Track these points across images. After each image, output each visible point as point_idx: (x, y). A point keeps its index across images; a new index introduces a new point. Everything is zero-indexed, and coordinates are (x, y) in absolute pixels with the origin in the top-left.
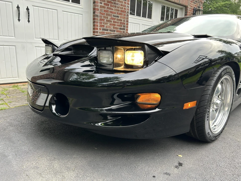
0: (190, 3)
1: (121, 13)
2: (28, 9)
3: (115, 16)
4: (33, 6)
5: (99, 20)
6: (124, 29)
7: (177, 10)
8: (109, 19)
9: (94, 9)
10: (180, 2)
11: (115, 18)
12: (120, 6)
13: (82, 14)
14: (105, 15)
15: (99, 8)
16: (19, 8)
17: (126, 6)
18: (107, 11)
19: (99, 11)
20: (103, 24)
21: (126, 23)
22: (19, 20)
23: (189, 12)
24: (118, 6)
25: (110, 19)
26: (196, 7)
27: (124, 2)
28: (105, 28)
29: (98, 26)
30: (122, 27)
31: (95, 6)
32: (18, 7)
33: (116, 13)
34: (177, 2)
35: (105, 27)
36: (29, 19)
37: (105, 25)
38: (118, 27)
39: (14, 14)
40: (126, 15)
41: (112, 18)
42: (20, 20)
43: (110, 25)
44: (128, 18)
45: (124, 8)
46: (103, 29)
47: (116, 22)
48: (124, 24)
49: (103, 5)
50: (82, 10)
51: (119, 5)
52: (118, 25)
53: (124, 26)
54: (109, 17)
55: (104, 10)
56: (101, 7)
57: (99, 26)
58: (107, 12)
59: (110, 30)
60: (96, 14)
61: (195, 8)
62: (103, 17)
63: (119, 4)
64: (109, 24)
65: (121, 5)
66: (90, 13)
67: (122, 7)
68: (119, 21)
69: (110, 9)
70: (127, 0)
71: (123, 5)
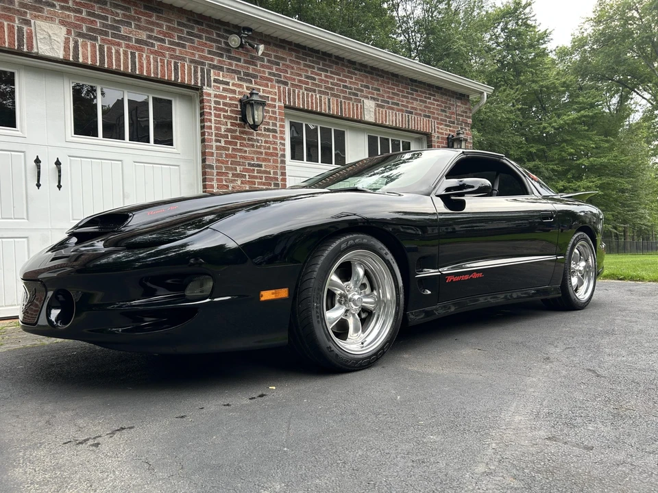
0: (436, 126)
1: (265, 158)
2: (58, 163)
3: (253, 165)
4: (69, 156)
5: (215, 174)
7: (409, 143)
8: (238, 171)
9: (204, 154)
10: (409, 125)
11: (254, 170)
12: (263, 144)
13: (178, 166)
14: (229, 163)
15: (214, 151)
16: (40, 162)
17: (279, 143)
18: (235, 156)
19: (215, 156)
20: (226, 181)
21: (281, 177)
22: (38, 185)
23: (436, 144)
24: (259, 144)
25: (242, 172)
26: (452, 134)
27: (271, 136)
28: (230, 190)
29: (213, 188)
30: (272, 187)
31: (204, 147)
32: (38, 161)
33: (255, 158)
34: (402, 126)
35: (230, 188)
36: (59, 182)
37: (231, 185)
39: (28, 174)
40: (279, 161)
41: (247, 170)
42: (40, 185)
43: (242, 183)
44: (284, 168)
45: (273, 148)
47: (255, 177)
48: (277, 179)
49: (223, 144)
50: (178, 156)
51: (260, 142)
52: (260, 183)
53: (276, 185)
54: (238, 168)
55: (226, 155)
56: (218, 148)
57: (215, 186)
58: (232, 157)
60: (207, 163)
61: (451, 136)
62: (224, 169)
63: (262, 140)
64: (239, 182)
65: (266, 142)
66: (197, 161)
67: (267, 145)
68: (264, 175)
69: (240, 150)
70: (278, 132)
71: (271, 142)
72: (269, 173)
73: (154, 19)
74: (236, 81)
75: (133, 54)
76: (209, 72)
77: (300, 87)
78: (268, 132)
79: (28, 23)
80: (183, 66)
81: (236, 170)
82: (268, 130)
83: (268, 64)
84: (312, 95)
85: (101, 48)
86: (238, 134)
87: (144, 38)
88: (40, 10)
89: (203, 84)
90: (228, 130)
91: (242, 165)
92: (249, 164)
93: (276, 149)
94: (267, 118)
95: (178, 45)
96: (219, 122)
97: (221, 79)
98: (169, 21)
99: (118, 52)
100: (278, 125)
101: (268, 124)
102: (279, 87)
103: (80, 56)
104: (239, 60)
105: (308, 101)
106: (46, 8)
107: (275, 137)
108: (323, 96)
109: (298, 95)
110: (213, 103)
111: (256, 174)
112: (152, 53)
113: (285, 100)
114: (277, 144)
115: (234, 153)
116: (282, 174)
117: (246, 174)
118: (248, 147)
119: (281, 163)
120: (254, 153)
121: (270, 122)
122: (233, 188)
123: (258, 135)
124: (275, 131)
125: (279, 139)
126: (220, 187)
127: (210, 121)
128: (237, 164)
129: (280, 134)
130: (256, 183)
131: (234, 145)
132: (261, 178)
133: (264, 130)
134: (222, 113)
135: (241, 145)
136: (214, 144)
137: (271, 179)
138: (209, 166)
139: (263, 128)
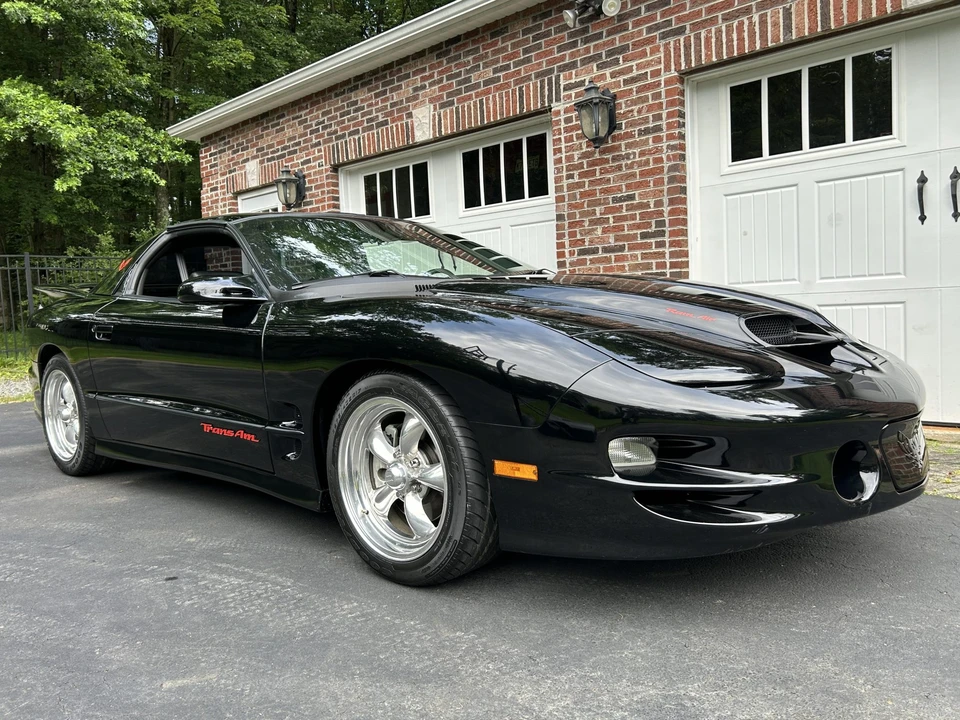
1: (641, 182)
3: (621, 200)
5: (566, 227)
6: (662, 234)
8: (598, 214)
11: (622, 207)
12: (637, 159)
14: (585, 206)
15: (565, 192)
17: (665, 148)
18: (592, 193)
19: (567, 200)
20: (581, 234)
24: (629, 162)
25: (604, 214)
27: (651, 141)
28: (587, 245)
29: (564, 247)
30: (653, 229)
33: (624, 187)
35: (587, 243)
37: (587, 238)
38: (635, 232)
40: (666, 180)
41: (609, 210)
43: (604, 232)
46: (582, 252)
47: (624, 218)
48: (661, 213)
49: (576, 179)
51: (632, 157)
52: (631, 227)
53: (661, 224)
54: (597, 209)
55: (581, 193)
56: (569, 187)
57: (567, 244)
58: (589, 195)
59: (606, 250)
62: (578, 216)
63: (634, 153)
64: (599, 231)
65: (642, 154)
67: (644, 158)
68: (637, 212)
69: (600, 182)
70: (664, 127)
71: (650, 150)
72: (647, 205)
73: (500, 45)
74: (596, 72)
75: (481, 101)
76: (558, 77)
77: (713, 21)
78: (645, 134)
79: (410, 115)
80: (528, 87)
81: (594, 213)
82: (647, 131)
83: (648, 14)
84: (741, 24)
85: (457, 108)
86: (597, 156)
87: (491, 75)
88: (415, 98)
89: (550, 101)
90: (584, 156)
91: (603, 204)
92: (615, 200)
93: (660, 160)
94: (644, 111)
95: (523, 62)
96: (570, 149)
97: (573, 81)
98: (514, 36)
99: (469, 107)
100: (664, 116)
101: (646, 120)
102: (667, 46)
103: (443, 130)
104: (599, 36)
105: (730, 41)
106: (420, 93)
107: (658, 140)
108: (769, 12)
109: (708, 40)
110: (563, 123)
111: (624, 213)
112: (497, 89)
113: (678, 64)
114: (661, 151)
115: (591, 188)
116: (672, 202)
117: (610, 216)
118: (613, 171)
119: (669, 183)
120: (622, 178)
121: (650, 115)
122: (591, 242)
123: (628, 146)
124: (658, 129)
125: (665, 140)
126: (573, 244)
127: (559, 150)
128: (597, 203)
129: (667, 130)
130: (626, 229)
131: (592, 176)
132: (633, 217)
133: (639, 135)
134: (574, 133)
135: (601, 173)
136: (565, 183)
137: (650, 215)
138: (560, 217)
139: (636, 132)
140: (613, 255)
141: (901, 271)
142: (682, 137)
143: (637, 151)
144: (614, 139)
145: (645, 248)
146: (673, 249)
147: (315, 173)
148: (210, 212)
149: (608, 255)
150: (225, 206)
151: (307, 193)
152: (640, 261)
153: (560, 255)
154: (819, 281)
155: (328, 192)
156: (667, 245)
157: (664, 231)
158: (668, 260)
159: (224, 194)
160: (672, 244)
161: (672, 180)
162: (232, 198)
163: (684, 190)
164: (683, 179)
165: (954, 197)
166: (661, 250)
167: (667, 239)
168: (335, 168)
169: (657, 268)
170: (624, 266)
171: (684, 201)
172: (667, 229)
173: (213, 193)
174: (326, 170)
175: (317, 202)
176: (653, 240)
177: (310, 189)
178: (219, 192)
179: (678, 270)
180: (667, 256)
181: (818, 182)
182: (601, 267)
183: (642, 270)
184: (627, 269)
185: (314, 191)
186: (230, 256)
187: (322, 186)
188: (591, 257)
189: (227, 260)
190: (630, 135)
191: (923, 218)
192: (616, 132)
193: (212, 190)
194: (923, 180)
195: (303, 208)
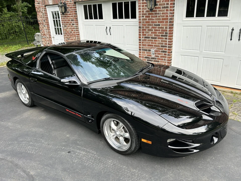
1: (162, 21)
2: (110, 28)
3: (156, 25)
5: (142, 30)
6: (167, 36)
9: (139, 22)
12: (161, 15)
14: (147, 25)
16: (107, 28)
17: (169, 13)
18: (149, 22)
19: (142, 23)
20: (145, 33)
21: (169, 29)
22: (107, 34)
24: (159, 15)
25: (152, 28)
27: (165, 10)
28: (147, 36)
29: (141, 35)
30: (164, 34)
31: (139, 20)
33: (157, 22)
35: (147, 35)
40: (169, 22)
43: (152, 33)
46: (145, 38)
47: (157, 30)
48: (167, 31)
49: (145, 18)
51: (160, 14)
52: (159, 33)
53: (166, 33)
54: (150, 27)
55: (146, 22)
57: (142, 35)
58: (148, 23)
59: (152, 38)
62: (145, 28)
63: (161, 13)
64: (150, 33)
65: (163, 13)
67: (163, 15)
68: (161, 29)
69: (151, 19)
70: (169, 7)
71: (165, 13)
72: (163, 28)
78: (164, 8)
81: (149, 27)
82: (164, 7)
86: (150, 12)
90: (147, 11)
91: (152, 26)
93: (167, 16)
96: (143, 9)
100: (169, 4)
101: (164, 4)
107: (167, 10)
110: (141, 1)
111: (157, 29)
114: (168, 14)
115: (149, 21)
116: (170, 28)
117: (153, 29)
118: (155, 17)
119: (169, 23)
120: (157, 19)
121: (166, 3)
122: (148, 35)
123: (159, 11)
124: (167, 7)
125: (169, 11)
126: (143, 35)
127: (140, 9)
128: (150, 25)
129: (170, 8)
130: (157, 33)
131: (149, 17)
132: (159, 30)
133: (162, 8)
134: (144, 5)
135: (151, 17)
136: (141, 18)
137: (164, 30)
138: (140, 27)
139: (162, 7)
140: (153, 39)
141: (224, 51)
142: (174, 10)
143: (161, 12)
144: (155, 8)
145: (162, 39)
146: (169, 40)
147: (69, 3)
148: (38, 10)
149: (152, 39)
150: (43, 9)
151: (67, 9)
152: (160, 42)
153: (140, 37)
154: (204, 51)
155: (74, 10)
156: (168, 39)
157: (167, 35)
158: (168, 43)
159: (42, 5)
160: (169, 39)
161: (170, 22)
162: (44, 7)
163: (173, 25)
164: (173, 22)
165: (240, 35)
166: (166, 40)
167: (168, 37)
168: (75, 3)
169: (165, 45)
170: (156, 43)
171: (173, 28)
172: (168, 35)
173: (38, 4)
174: (73, 3)
175: (70, 12)
176: (164, 37)
177: (68, 8)
178: (40, 4)
179: (170, 46)
180: (168, 42)
181: (207, 26)
182: (150, 42)
183: (161, 44)
184: (157, 43)
185: (69, 9)
186: (46, 24)
187: (72, 8)
188: (148, 39)
189: (45, 24)
190: (160, 8)
191: (231, 39)
192: (156, 6)
193: (38, 3)
194: (233, 30)
195: (66, 13)
